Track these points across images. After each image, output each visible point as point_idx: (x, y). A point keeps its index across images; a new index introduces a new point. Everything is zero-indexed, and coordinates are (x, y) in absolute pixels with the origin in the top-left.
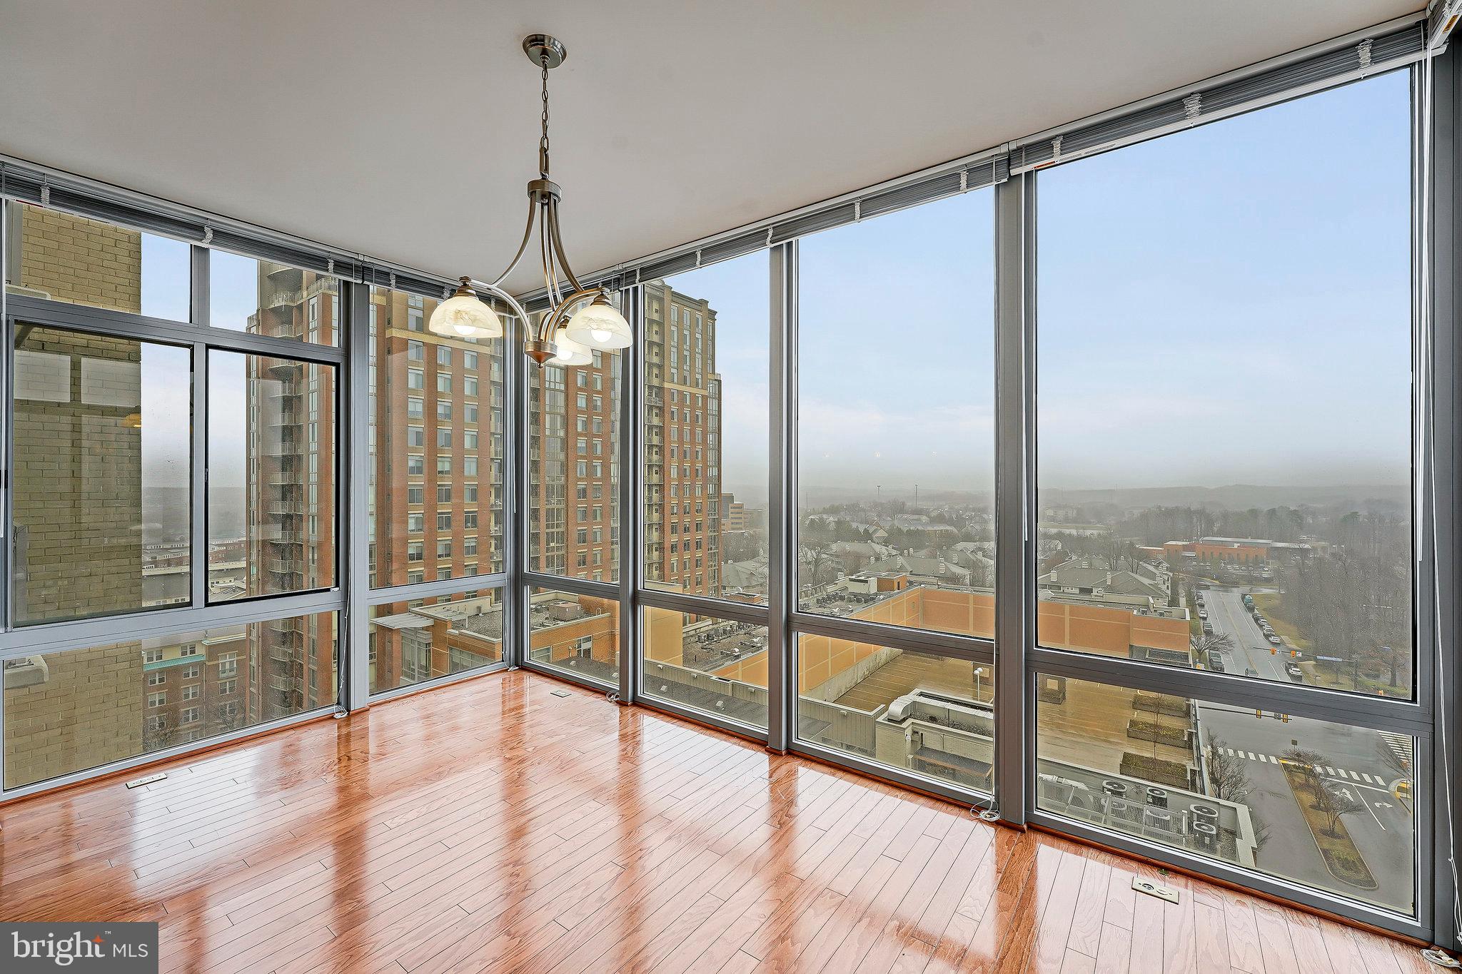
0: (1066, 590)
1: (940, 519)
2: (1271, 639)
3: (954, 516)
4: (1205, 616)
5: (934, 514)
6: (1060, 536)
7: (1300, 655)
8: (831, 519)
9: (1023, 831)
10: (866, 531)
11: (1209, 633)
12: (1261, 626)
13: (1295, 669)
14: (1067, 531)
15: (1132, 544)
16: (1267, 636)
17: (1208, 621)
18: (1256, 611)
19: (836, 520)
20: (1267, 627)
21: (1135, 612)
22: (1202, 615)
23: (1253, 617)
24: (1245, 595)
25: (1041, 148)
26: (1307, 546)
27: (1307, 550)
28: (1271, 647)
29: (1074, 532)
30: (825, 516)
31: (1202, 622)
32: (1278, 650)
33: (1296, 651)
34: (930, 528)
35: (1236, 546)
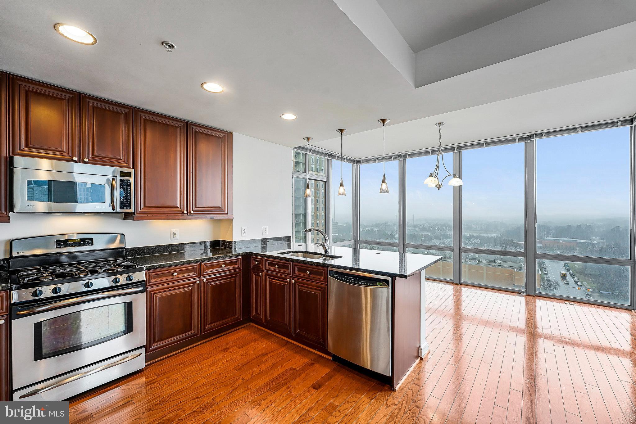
0: (482, 261)
1: (424, 229)
2: (578, 283)
3: (431, 228)
4: (547, 273)
5: (421, 227)
6: (479, 237)
7: (592, 290)
8: (376, 229)
9: (534, 296)
10: (392, 234)
11: (549, 280)
12: (573, 278)
13: (589, 297)
14: (482, 235)
15: (512, 241)
16: (576, 282)
17: (548, 275)
18: (571, 271)
19: (378, 229)
20: (576, 278)
21: (516, 270)
22: (545, 273)
23: (569, 273)
24: (565, 264)
25: (539, 135)
26: (595, 242)
27: (595, 244)
28: (578, 287)
29: (485, 235)
30: (373, 228)
31: (545, 276)
32: (581, 288)
33: (590, 289)
34: (420, 234)
35: (561, 241)
